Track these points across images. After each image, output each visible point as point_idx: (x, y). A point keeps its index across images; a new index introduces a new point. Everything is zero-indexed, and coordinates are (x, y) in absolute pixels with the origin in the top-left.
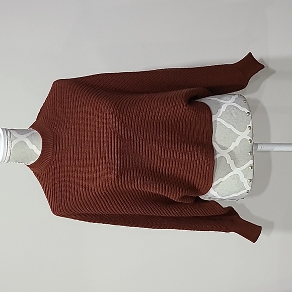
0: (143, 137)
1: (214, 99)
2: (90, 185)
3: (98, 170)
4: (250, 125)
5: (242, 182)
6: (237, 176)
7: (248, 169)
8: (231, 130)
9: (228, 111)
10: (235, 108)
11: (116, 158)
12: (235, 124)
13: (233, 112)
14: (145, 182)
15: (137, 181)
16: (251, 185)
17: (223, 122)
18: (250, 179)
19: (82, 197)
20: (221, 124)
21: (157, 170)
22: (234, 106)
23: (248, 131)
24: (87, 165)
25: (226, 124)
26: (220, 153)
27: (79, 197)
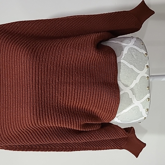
0: (58, 80)
1: (116, 42)
2: (12, 123)
3: (19, 111)
4: (148, 64)
5: (141, 112)
6: (137, 107)
7: (146, 101)
8: (133, 70)
9: (129, 53)
10: (135, 50)
11: (35, 100)
12: (136, 64)
13: (133, 53)
14: (61, 118)
15: (54, 119)
16: (147, 114)
17: (126, 63)
18: (147, 109)
19: (6, 133)
20: (125, 65)
21: (70, 107)
22: (134, 49)
23: (146, 69)
24: (9, 106)
25: (129, 65)
26: (124, 90)
27: (4, 133)
